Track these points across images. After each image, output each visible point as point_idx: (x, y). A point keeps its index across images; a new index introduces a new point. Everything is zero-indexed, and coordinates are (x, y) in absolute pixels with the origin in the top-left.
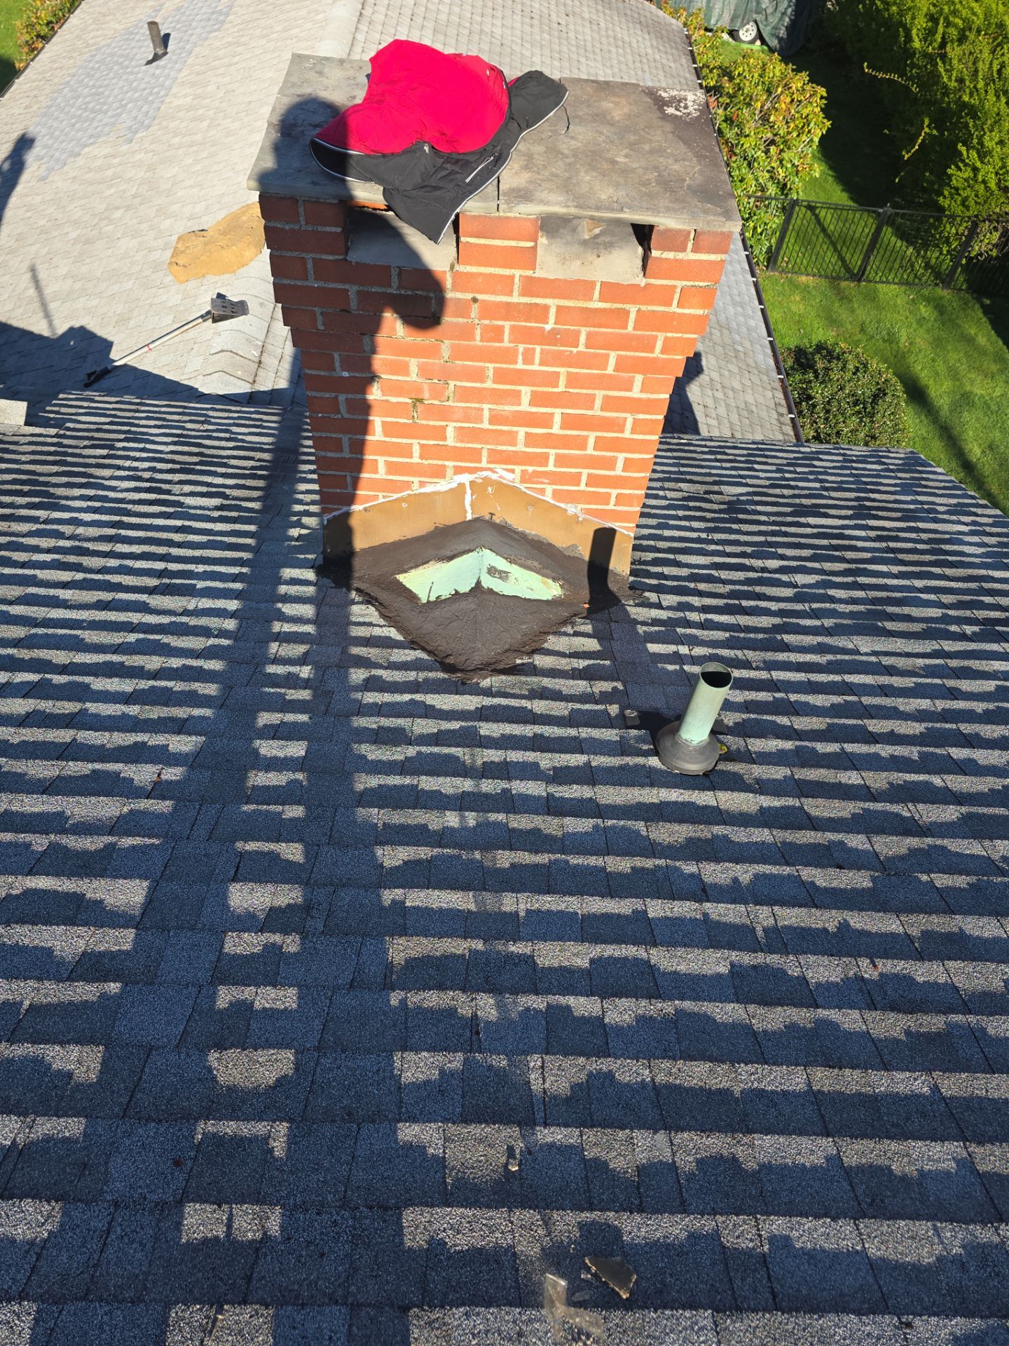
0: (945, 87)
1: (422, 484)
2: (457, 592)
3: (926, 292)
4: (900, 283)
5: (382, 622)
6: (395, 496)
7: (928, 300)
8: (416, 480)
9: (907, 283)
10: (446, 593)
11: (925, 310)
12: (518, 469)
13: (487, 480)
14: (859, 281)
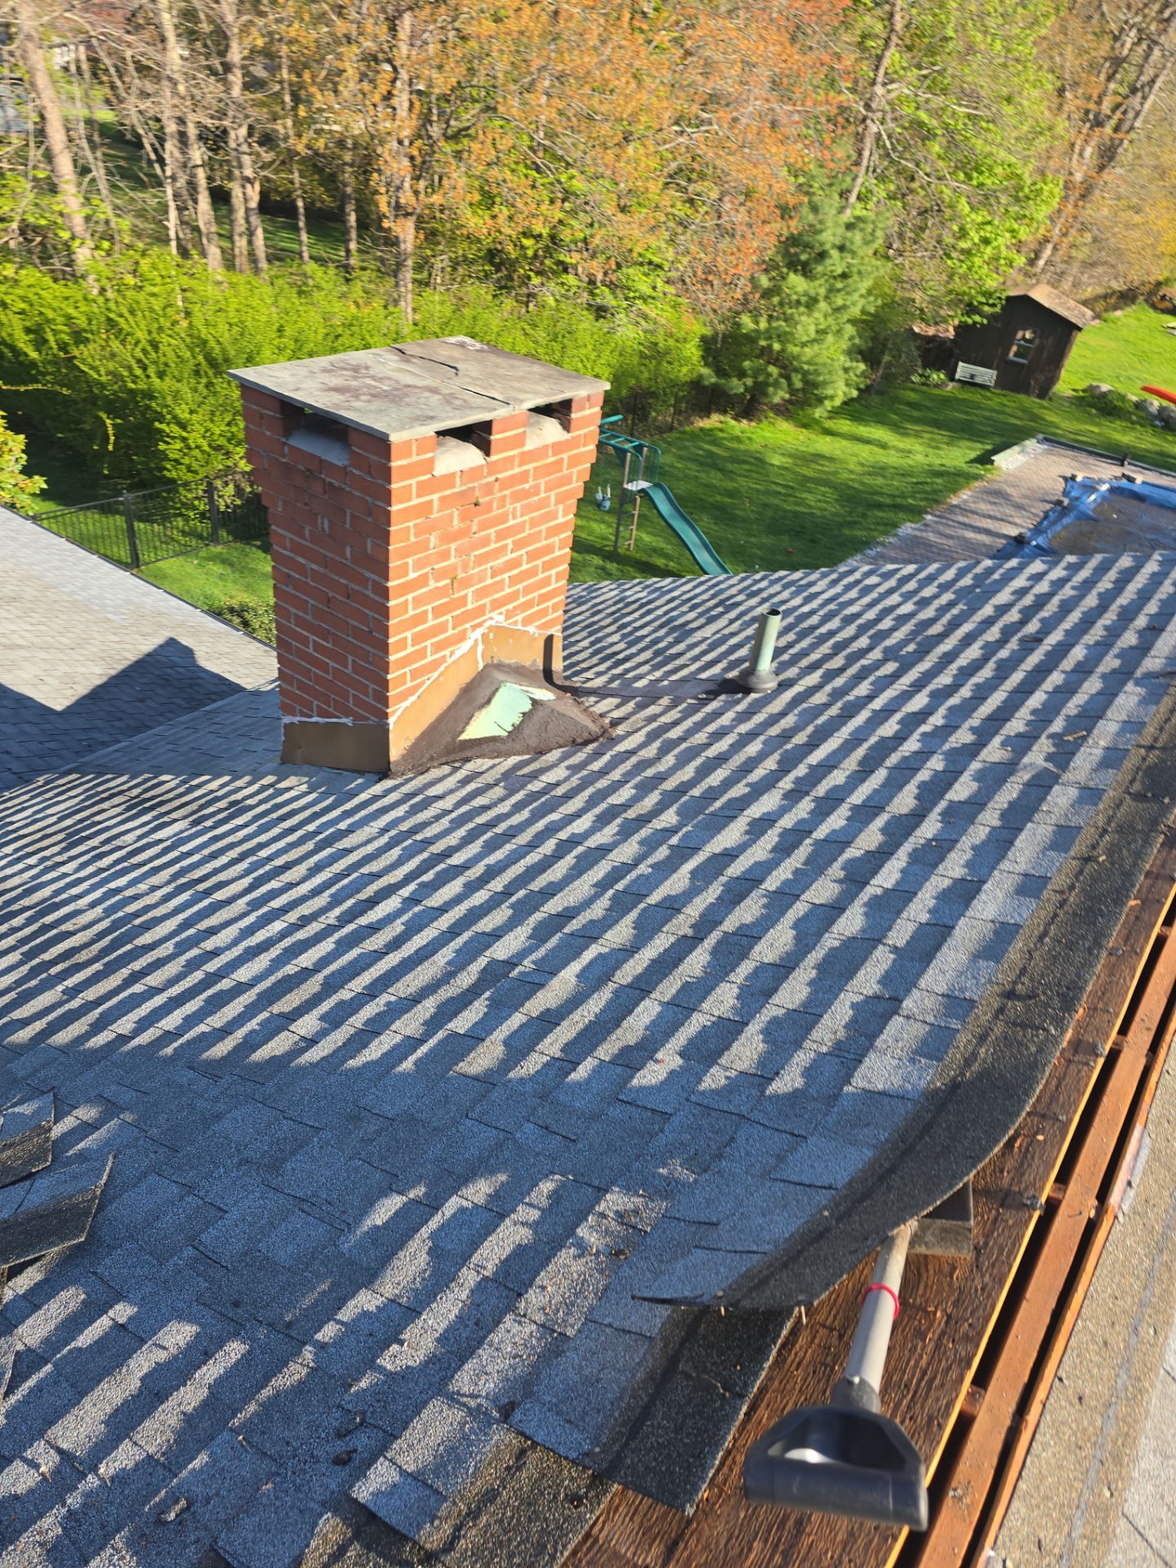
0: (99, 383)
1: (452, 653)
2: (524, 714)
3: (203, 553)
4: (176, 555)
5: (497, 761)
6: (436, 674)
7: (209, 559)
8: (447, 652)
9: (182, 553)
10: (517, 719)
11: (217, 569)
12: (503, 610)
13: (490, 628)
14: (138, 566)
